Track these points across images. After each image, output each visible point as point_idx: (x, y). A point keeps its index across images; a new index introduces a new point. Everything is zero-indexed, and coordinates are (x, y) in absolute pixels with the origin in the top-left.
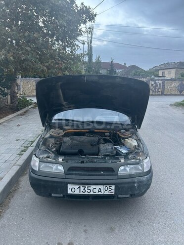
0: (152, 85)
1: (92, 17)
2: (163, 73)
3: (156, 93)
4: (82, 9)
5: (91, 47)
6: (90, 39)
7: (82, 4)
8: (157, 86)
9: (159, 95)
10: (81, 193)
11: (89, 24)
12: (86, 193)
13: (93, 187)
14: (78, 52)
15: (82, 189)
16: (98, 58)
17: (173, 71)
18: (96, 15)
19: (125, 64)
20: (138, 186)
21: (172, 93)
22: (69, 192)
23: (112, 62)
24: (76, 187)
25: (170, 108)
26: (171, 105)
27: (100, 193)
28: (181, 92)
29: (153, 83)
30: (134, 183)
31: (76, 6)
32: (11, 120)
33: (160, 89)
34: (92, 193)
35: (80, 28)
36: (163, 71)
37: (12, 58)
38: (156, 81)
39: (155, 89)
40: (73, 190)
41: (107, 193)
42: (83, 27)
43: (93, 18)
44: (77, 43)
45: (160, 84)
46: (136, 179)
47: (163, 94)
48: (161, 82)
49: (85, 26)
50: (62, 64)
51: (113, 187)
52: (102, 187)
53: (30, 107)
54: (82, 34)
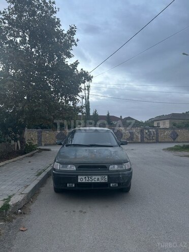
0: (146, 133)
1: (89, 79)
2: (158, 124)
3: (151, 141)
4: (81, 73)
5: (88, 103)
6: (87, 95)
7: (82, 69)
8: (151, 134)
9: (154, 142)
10: (87, 181)
11: (87, 83)
12: (90, 181)
13: (94, 177)
14: (79, 105)
15: (87, 178)
16: (95, 112)
17: (167, 122)
18: (92, 77)
19: (121, 117)
20: (122, 177)
21: (166, 140)
22: (79, 181)
23: (108, 115)
24: (83, 177)
25: (163, 152)
26: (164, 150)
27: (98, 181)
28: (174, 139)
29: (147, 131)
30: (120, 175)
31: (77, 71)
32: (22, 159)
33: (154, 136)
34: (93, 181)
35: (80, 86)
36: (158, 122)
37: (27, 109)
38: (150, 130)
39: (150, 137)
40: (82, 180)
41: (103, 181)
42: (82, 86)
43: (91, 79)
44: (78, 97)
45: (153, 132)
46: (121, 173)
47: (157, 142)
48: (154, 130)
49: (84, 85)
50: (65, 114)
51: (106, 177)
52: (99, 177)
53: (36, 151)
54: (81, 91)
